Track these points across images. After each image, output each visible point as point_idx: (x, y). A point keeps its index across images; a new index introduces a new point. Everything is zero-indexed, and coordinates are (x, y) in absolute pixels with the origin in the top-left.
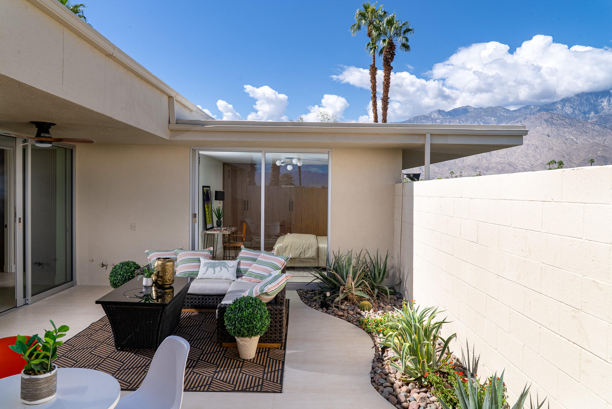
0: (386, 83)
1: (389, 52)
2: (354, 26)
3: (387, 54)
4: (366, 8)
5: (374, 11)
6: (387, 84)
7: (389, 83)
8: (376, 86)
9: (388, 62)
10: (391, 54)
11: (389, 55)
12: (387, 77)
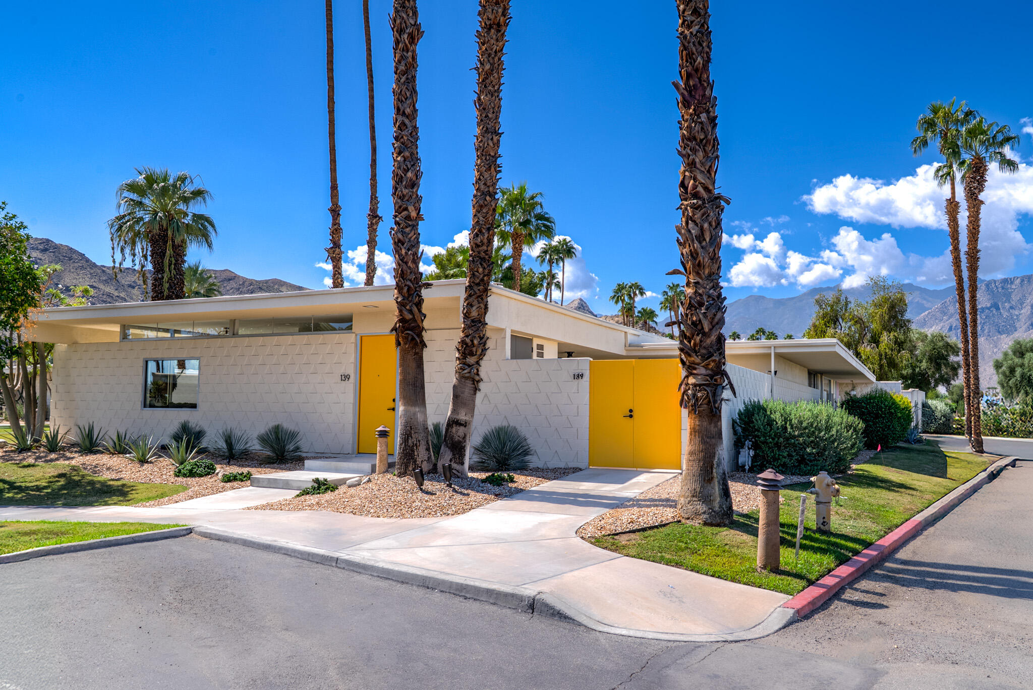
0: (971, 227)
1: (974, 178)
2: (916, 140)
3: (971, 181)
4: (935, 111)
5: (947, 117)
6: (973, 228)
7: (979, 226)
8: (957, 231)
9: (974, 194)
10: (978, 181)
11: (974, 183)
12: (973, 217)
